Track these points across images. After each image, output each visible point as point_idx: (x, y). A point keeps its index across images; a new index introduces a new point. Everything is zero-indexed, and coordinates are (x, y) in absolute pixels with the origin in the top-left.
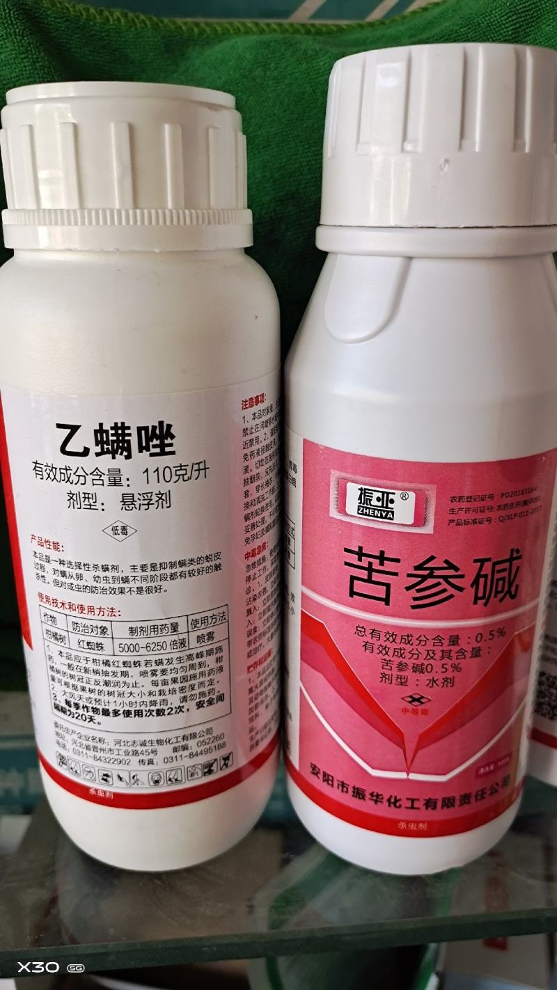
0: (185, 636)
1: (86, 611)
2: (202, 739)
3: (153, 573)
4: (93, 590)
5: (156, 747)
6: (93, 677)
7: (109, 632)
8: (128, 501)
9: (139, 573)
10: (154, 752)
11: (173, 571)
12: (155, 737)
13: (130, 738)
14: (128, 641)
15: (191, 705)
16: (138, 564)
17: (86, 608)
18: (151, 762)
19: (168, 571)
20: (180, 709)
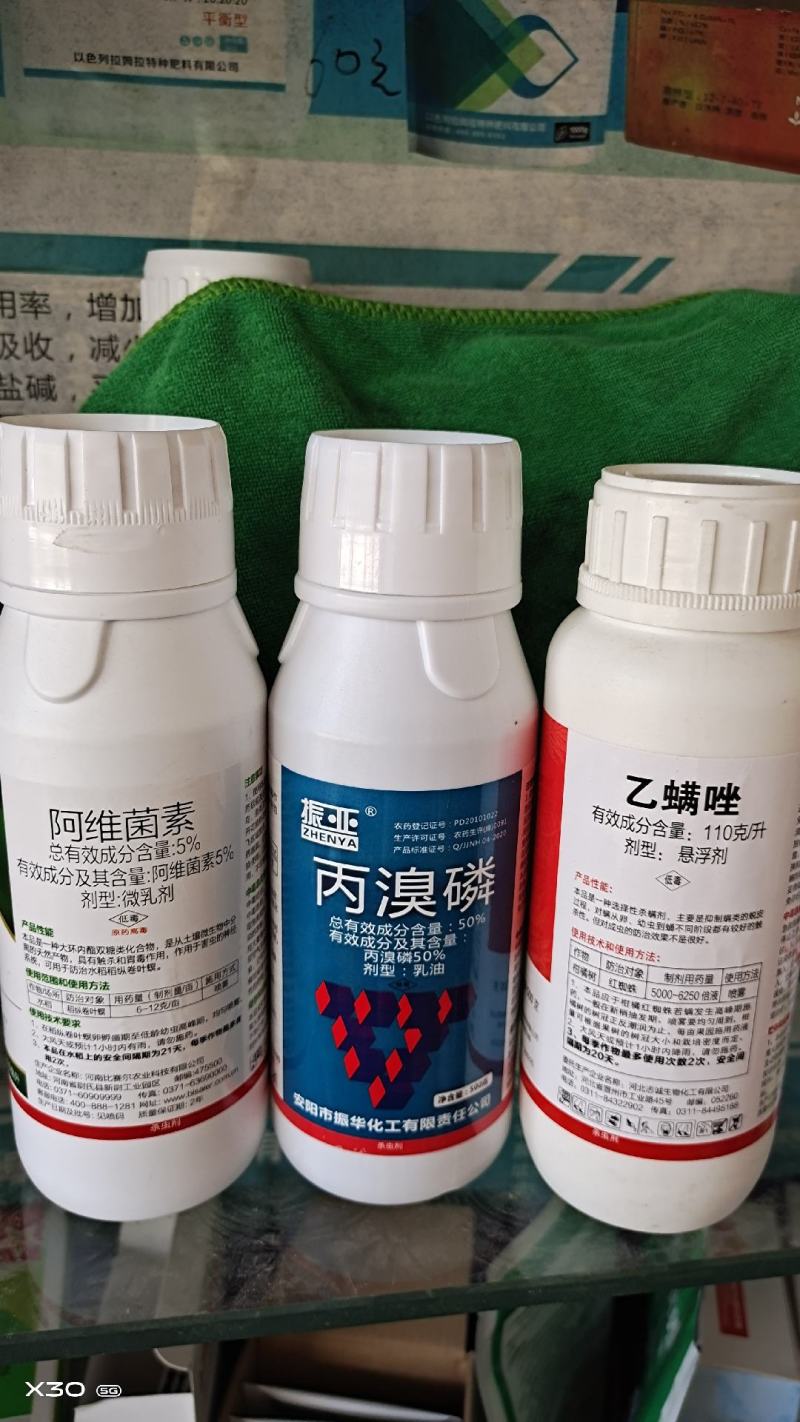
0: (718, 989)
1: (624, 953)
2: (716, 1096)
3: (698, 924)
4: (636, 933)
5: (672, 1096)
6: (619, 1017)
7: (644, 976)
8: (686, 854)
9: (685, 923)
10: (669, 1101)
11: (718, 924)
12: (672, 1087)
13: (647, 1084)
14: (662, 988)
15: (712, 1058)
16: (686, 913)
17: (625, 950)
18: (664, 1111)
19: (713, 924)
20: (701, 1061)
